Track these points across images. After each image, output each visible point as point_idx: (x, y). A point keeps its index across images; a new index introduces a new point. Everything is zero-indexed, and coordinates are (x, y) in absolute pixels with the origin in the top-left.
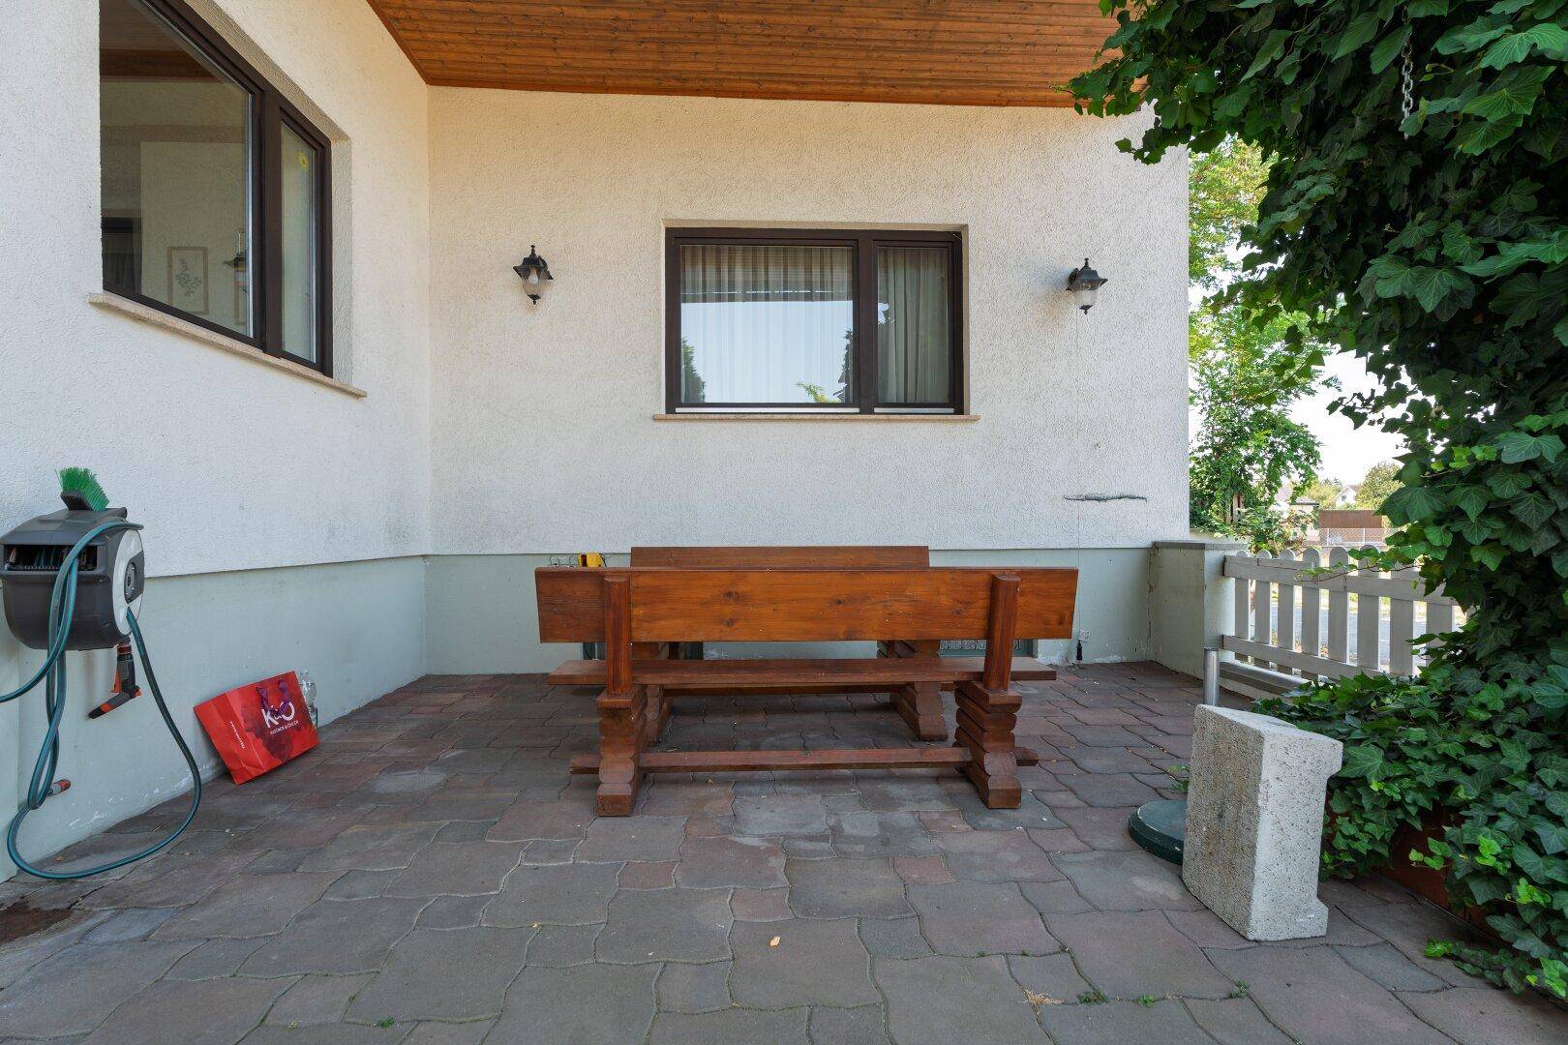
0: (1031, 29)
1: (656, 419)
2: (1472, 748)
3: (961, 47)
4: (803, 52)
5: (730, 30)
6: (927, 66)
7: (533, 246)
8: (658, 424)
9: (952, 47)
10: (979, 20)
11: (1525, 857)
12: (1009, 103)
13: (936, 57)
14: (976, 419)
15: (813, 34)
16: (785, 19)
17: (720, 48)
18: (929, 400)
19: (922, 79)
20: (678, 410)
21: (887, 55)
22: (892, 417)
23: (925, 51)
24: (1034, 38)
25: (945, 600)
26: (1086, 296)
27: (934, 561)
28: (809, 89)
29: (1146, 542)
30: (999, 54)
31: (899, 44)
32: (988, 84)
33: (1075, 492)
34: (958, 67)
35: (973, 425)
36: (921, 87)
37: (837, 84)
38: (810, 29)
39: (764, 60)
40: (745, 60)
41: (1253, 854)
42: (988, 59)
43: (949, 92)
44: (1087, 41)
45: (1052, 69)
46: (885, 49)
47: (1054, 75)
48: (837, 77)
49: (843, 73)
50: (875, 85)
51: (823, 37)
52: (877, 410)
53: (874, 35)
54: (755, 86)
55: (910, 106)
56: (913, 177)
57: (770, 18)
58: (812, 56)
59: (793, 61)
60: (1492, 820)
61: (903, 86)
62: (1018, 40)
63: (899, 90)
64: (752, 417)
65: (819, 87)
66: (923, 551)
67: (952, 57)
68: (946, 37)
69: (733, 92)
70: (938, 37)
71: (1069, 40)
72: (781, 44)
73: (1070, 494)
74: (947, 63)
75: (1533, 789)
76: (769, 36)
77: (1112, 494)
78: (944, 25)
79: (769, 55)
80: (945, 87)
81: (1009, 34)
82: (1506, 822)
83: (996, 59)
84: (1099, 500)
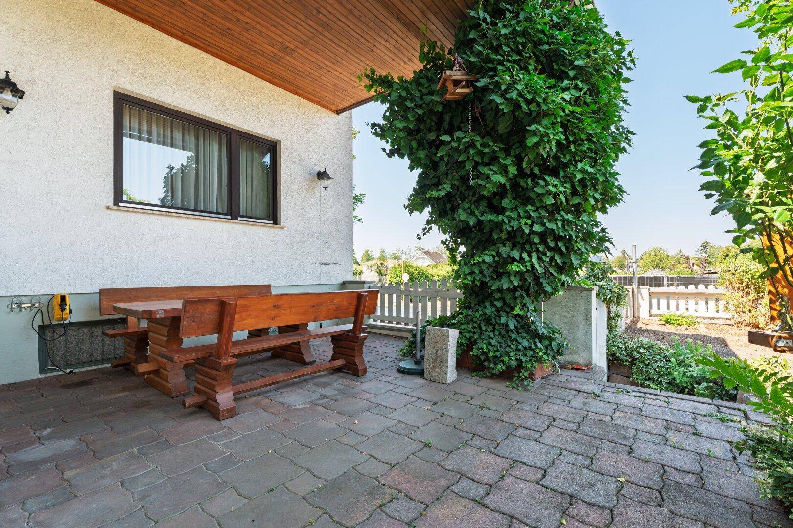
0: (318, 75)
1: (108, 208)
2: (474, 327)
3: (290, 68)
4: (217, 34)
5: (184, 7)
6: (272, 67)
7: (7, 72)
8: (109, 212)
9: (286, 66)
10: (302, 63)
11: (490, 348)
12: (297, 94)
13: (278, 66)
14: (283, 228)
15: (228, 31)
16: (218, 19)
17: (172, 10)
18: (258, 216)
19: (268, 71)
20: (121, 204)
21: (258, 56)
22: (250, 223)
23: (276, 62)
24: (317, 78)
25: (345, 303)
26: (326, 183)
27: (274, 291)
28: (210, 49)
29: (341, 282)
30: (302, 77)
31: (265, 54)
32: (292, 84)
33: (319, 262)
34: (284, 74)
35: (283, 231)
36: (265, 73)
37: (227, 54)
38: (228, 29)
39: (194, 27)
40: (183, 22)
41: (447, 362)
42: (298, 77)
43: (275, 80)
44: (333, 87)
45: (318, 90)
46: (258, 53)
47: (317, 92)
48: (228, 51)
49: (233, 52)
50: (245, 63)
51: (233, 35)
52: (239, 218)
53: (256, 46)
54: (181, 34)
55: (257, 78)
56: (258, 111)
57: (210, 15)
58: (222, 39)
59: (210, 36)
60: (482, 342)
61: (257, 69)
62: (312, 76)
63: (255, 70)
64: (176, 215)
65: (217, 51)
66: (268, 287)
67: (284, 69)
68: (286, 62)
69: (166, 31)
70: (283, 60)
71: (328, 84)
72: (208, 26)
73: (317, 262)
74: (281, 70)
75: (487, 333)
76: (205, 20)
77: (331, 262)
78: (288, 58)
79: (199, 27)
80: (275, 78)
81: (309, 73)
82: (485, 342)
83: (300, 78)
84: (326, 264)
